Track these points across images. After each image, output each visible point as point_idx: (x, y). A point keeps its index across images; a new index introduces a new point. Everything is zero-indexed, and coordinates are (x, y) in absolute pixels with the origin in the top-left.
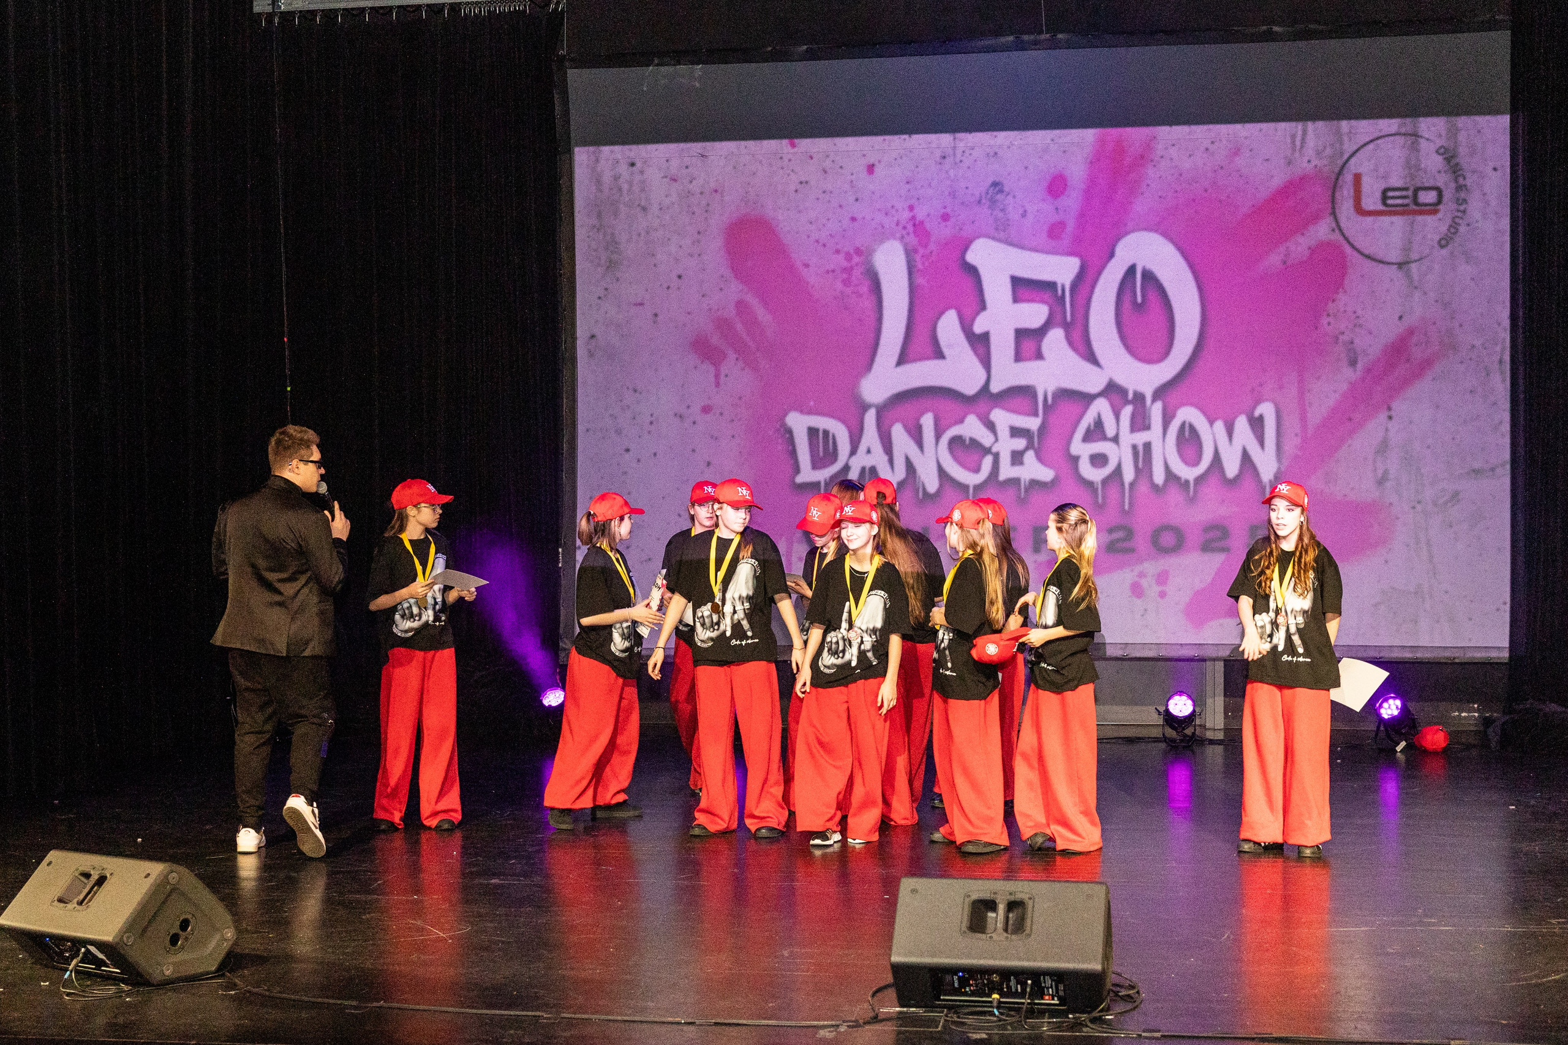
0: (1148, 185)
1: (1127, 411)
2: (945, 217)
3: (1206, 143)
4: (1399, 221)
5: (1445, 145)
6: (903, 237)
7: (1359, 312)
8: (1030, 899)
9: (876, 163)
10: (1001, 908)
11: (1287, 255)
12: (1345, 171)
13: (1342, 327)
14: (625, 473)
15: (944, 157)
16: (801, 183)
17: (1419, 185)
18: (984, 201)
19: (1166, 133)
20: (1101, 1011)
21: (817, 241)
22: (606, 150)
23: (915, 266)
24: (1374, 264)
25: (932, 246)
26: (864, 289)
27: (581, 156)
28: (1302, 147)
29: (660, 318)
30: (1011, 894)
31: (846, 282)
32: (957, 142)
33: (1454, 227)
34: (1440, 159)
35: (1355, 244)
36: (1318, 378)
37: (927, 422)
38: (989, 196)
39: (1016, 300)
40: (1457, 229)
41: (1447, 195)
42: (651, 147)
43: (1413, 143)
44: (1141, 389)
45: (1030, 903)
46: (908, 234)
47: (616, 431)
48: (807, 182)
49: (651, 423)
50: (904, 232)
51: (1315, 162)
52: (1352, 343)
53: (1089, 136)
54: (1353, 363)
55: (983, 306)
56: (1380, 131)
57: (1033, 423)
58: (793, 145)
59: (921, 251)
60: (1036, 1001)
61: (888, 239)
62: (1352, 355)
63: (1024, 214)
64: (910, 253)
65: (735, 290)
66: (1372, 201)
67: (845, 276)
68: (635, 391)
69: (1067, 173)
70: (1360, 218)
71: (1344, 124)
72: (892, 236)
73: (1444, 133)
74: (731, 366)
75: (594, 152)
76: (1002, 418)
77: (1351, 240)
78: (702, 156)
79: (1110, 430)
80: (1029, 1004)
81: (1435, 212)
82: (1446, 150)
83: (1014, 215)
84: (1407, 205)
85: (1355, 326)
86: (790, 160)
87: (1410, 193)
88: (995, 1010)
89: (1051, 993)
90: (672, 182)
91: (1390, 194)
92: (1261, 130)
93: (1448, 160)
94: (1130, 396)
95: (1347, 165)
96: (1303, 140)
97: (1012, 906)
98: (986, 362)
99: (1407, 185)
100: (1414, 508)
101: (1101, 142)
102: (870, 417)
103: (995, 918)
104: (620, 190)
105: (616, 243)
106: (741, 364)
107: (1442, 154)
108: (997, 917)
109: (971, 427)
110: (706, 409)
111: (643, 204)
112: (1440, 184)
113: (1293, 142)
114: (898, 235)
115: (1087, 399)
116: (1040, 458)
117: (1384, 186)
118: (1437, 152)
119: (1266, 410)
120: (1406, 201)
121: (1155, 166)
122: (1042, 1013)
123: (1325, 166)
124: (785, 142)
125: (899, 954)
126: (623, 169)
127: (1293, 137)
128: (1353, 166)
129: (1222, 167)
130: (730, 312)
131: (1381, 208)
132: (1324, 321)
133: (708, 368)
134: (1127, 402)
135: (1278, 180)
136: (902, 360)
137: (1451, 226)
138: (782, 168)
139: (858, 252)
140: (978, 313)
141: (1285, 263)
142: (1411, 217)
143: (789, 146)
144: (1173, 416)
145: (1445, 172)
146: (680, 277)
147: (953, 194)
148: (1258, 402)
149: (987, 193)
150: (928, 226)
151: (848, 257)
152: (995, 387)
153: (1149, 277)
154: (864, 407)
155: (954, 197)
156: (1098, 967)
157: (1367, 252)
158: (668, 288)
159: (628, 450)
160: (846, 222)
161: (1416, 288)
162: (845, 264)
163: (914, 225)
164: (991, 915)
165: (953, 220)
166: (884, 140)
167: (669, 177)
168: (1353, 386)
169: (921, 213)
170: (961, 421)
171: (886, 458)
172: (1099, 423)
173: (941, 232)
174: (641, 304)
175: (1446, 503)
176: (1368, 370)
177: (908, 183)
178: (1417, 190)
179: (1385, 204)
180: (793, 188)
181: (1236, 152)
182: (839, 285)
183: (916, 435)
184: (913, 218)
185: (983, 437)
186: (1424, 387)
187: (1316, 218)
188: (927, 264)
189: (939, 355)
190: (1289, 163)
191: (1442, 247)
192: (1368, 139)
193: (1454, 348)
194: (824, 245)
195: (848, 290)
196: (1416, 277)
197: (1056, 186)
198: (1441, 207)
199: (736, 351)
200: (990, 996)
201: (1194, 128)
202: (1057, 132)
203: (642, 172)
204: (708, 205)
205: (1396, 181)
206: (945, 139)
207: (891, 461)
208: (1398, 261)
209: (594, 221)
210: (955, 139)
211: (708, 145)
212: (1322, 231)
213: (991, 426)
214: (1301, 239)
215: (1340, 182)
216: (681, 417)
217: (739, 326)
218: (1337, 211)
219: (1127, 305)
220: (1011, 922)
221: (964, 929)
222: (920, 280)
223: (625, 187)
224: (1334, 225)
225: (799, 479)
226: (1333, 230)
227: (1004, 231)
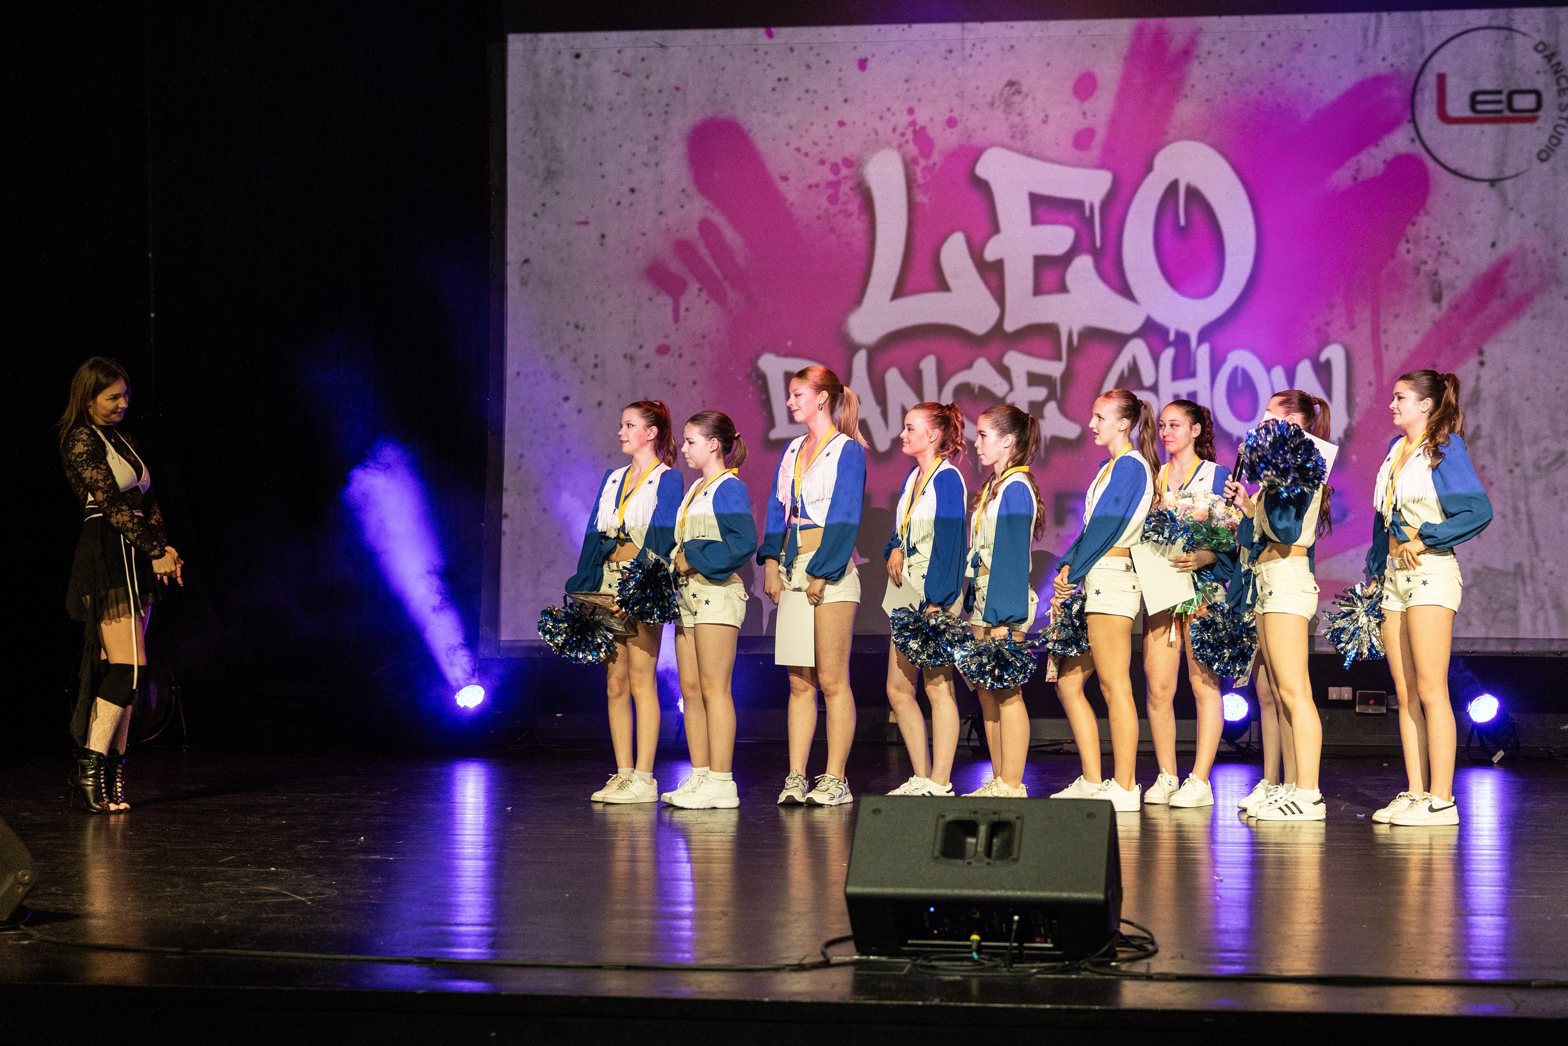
0: (1193, 86)
1: (1168, 355)
2: (951, 123)
3: (1263, 37)
4: (1490, 129)
5: (1545, 40)
6: (900, 146)
7: (1445, 238)
8: (1018, 818)
9: (869, 57)
10: (983, 830)
11: (1358, 171)
12: (1427, 70)
13: (1425, 257)
14: (563, 426)
15: (951, 51)
16: (779, 80)
17: (1514, 87)
18: (997, 103)
19: (1214, 26)
20: (1104, 955)
21: (798, 150)
22: (546, 37)
23: (915, 180)
24: (1461, 181)
25: (936, 157)
26: (854, 207)
27: (517, 44)
28: (1376, 41)
29: (609, 241)
30: (995, 813)
31: (833, 199)
32: (966, 33)
33: (1555, 139)
34: (1538, 58)
35: (1438, 156)
36: (1397, 316)
37: (929, 366)
38: (1003, 98)
39: (1035, 221)
40: (1560, 141)
41: (1549, 98)
42: (600, 36)
43: (1507, 39)
44: (1184, 328)
45: (1018, 823)
46: (907, 142)
47: (553, 376)
48: (786, 79)
49: (596, 366)
50: (903, 140)
51: (1390, 59)
52: (1436, 274)
53: (1123, 28)
54: (1437, 298)
55: (996, 229)
56: (1468, 23)
57: (1055, 369)
58: (770, 35)
59: (923, 162)
60: (1026, 945)
61: (882, 147)
62: (1436, 286)
63: (1045, 121)
64: (909, 165)
65: (698, 207)
66: (1457, 106)
67: (830, 191)
68: (577, 327)
69: (1096, 71)
70: (1445, 127)
71: (1425, 14)
72: (889, 144)
73: (1542, 26)
74: (693, 296)
75: (531, 41)
76: (1019, 362)
77: (1435, 153)
78: (662, 46)
79: (1148, 380)
80: (1015, 948)
81: (1533, 119)
82: (1546, 47)
83: (1033, 117)
84: (1500, 112)
85: (1439, 253)
86: (766, 53)
87: (1503, 97)
88: (975, 955)
89: (1043, 932)
90: (625, 77)
91: (1480, 98)
92: (1326, 22)
93: (1549, 58)
94: (1172, 337)
95: (1429, 64)
96: (1377, 34)
97: (996, 828)
98: (999, 295)
99: (1498, 88)
100: (1511, 471)
101: (1139, 33)
102: (860, 361)
103: (974, 843)
104: (562, 86)
105: (558, 150)
106: (704, 295)
107: (1540, 52)
108: (977, 844)
109: (981, 374)
110: (662, 350)
111: (590, 102)
112: (1539, 86)
113: (1365, 36)
114: (895, 143)
115: (1120, 340)
116: (1063, 410)
117: (1472, 89)
118: (1535, 48)
119: (1334, 354)
120: (1498, 107)
121: (1201, 63)
122: (1033, 959)
123: (1403, 64)
124: (761, 31)
125: (856, 885)
126: (566, 59)
127: (1365, 30)
128: (1438, 65)
129: (1281, 66)
130: (692, 232)
131: (1468, 113)
132: (1403, 247)
133: (664, 301)
134: (1168, 344)
135: (1348, 80)
136: (900, 291)
137: (1552, 137)
138: (757, 62)
139: (848, 162)
140: (989, 237)
141: (1355, 179)
142: (1505, 126)
143: (765, 37)
144: (1224, 360)
145: (1545, 72)
146: (632, 190)
147: (961, 96)
148: (1325, 343)
149: (1001, 94)
150: (931, 133)
151: (835, 168)
152: (1010, 326)
153: (1194, 194)
154: (854, 348)
155: (962, 98)
156: (1100, 896)
157: (1453, 167)
158: (619, 203)
159: (566, 399)
160: (833, 127)
161: (1512, 209)
162: (831, 177)
163: (915, 132)
164: (971, 840)
165: (960, 126)
166: (879, 30)
167: (621, 71)
168: (1437, 324)
169: (922, 118)
170: (969, 366)
171: (878, 410)
172: (1134, 369)
173: (945, 140)
174: (586, 223)
175: (1550, 465)
176: (1455, 307)
177: (906, 81)
178: (1511, 94)
179: (1473, 108)
180: (770, 85)
181: (1299, 47)
182: (824, 202)
183: (915, 381)
184: (913, 123)
185: (995, 385)
186: (1522, 327)
187: (1391, 126)
188: (929, 178)
189: (944, 287)
190: (1361, 61)
191: (1542, 161)
192: (1452, 33)
193: (1558, 281)
194: (806, 154)
195: (834, 209)
196: (1511, 195)
197: (1085, 86)
198: (1540, 113)
199: (699, 280)
200: (968, 939)
201: (1247, 18)
202: (1084, 23)
203: (588, 65)
204: (668, 105)
205: (1487, 84)
206: (951, 30)
207: (884, 414)
208: (1489, 176)
209: (532, 123)
210: (963, 29)
211: (670, 33)
212: (1399, 142)
213: (1005, 372)
214: (1373, 150)
215: (1420, 85)
216: (631, 358)
217: (703, 251)
218: (1418, 118)
219: (1167, 230)
220: (995, 848)
221: (937, 854)
222: (921, 198)
223: (568, 82)
224: (1413, 134)
225: (774, 435)
226: (1413, 140)
227: (1022, 139)
